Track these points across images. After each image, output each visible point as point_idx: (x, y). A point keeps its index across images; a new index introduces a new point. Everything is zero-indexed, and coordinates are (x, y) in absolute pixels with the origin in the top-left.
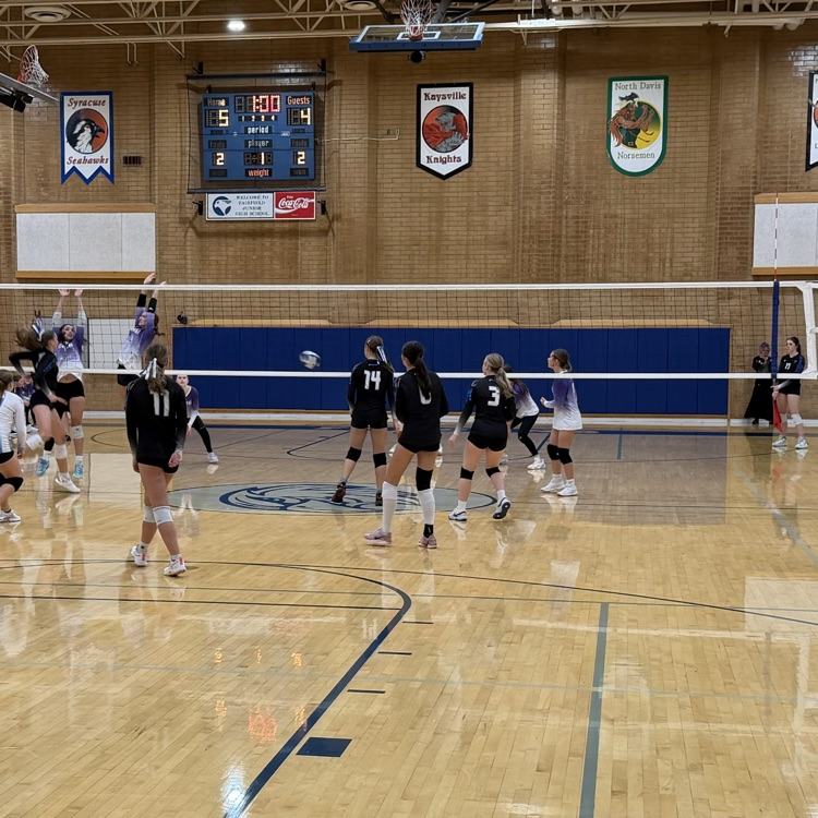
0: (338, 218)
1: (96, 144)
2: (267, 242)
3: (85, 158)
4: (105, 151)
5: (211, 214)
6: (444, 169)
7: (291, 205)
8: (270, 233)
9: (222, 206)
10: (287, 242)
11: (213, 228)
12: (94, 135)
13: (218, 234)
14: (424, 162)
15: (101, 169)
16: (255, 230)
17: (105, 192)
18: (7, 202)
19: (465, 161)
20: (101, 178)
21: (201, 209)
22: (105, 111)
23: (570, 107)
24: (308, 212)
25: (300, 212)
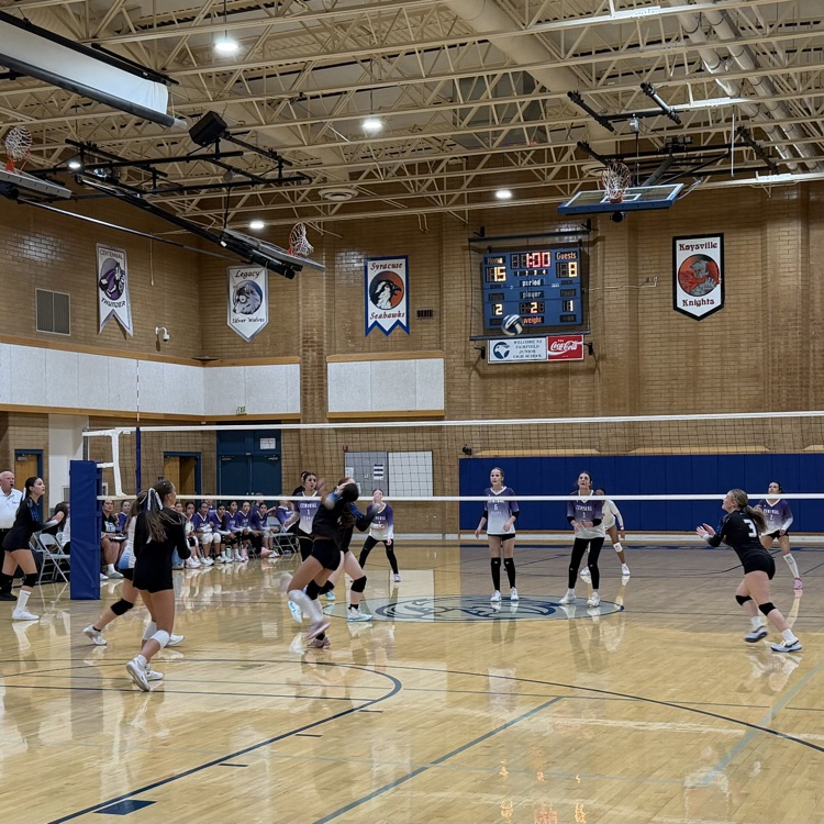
0: (603, 357)
1: (394, 301)
2: (541, 380)
3: (386, 313)
4: (402, 307)
5: (492, 358)
6: (698, 311)
7: (562, 347)
8: (544, 373)
9: (502, 350)
10: (559, 381)
11: (494, 370)
12: (392, 293)
13: (498, 375)
14: (680, 305)
15: (398, 322)
16: (531, 371)
17: (403, 341)
18: (320, 353)
19: (718, 303)
20: (398, 330)
21: (483, 354)
22: (401, 272)
23: (814, 250)
24: (577, 353)
25: (570, 353)
